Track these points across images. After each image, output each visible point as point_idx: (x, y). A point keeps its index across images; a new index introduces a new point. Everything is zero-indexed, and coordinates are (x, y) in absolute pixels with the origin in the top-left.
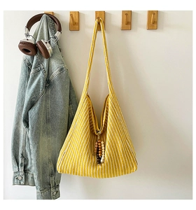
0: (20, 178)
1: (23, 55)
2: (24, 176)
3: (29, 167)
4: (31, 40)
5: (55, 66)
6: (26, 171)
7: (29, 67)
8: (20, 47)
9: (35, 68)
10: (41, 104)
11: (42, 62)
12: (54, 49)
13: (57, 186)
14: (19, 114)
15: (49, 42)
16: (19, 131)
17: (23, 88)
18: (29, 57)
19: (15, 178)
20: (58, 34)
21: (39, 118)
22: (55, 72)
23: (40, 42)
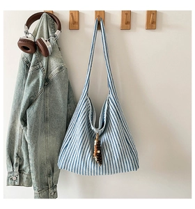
0: (14, 178)
1: (21, 53)
2: (18, 176)
3: (24, 166)
4: (30, 37)
5: (54, 64)
6: (21, 171)
7: (27, 65)
8: (19, 44)
9: (34, 66)
10: (40, 103)
11: (41, 60)
12: (53, 47)
13: (54, 187)
14: (15, 113)
15: (49, 40)
16: (14, 130)
17: (21, 86)
18: (27, 55)
19: (9, 179)
20: (57, 33)
21: (37, 117)
22: (54, 71)
23: (40, 40)
